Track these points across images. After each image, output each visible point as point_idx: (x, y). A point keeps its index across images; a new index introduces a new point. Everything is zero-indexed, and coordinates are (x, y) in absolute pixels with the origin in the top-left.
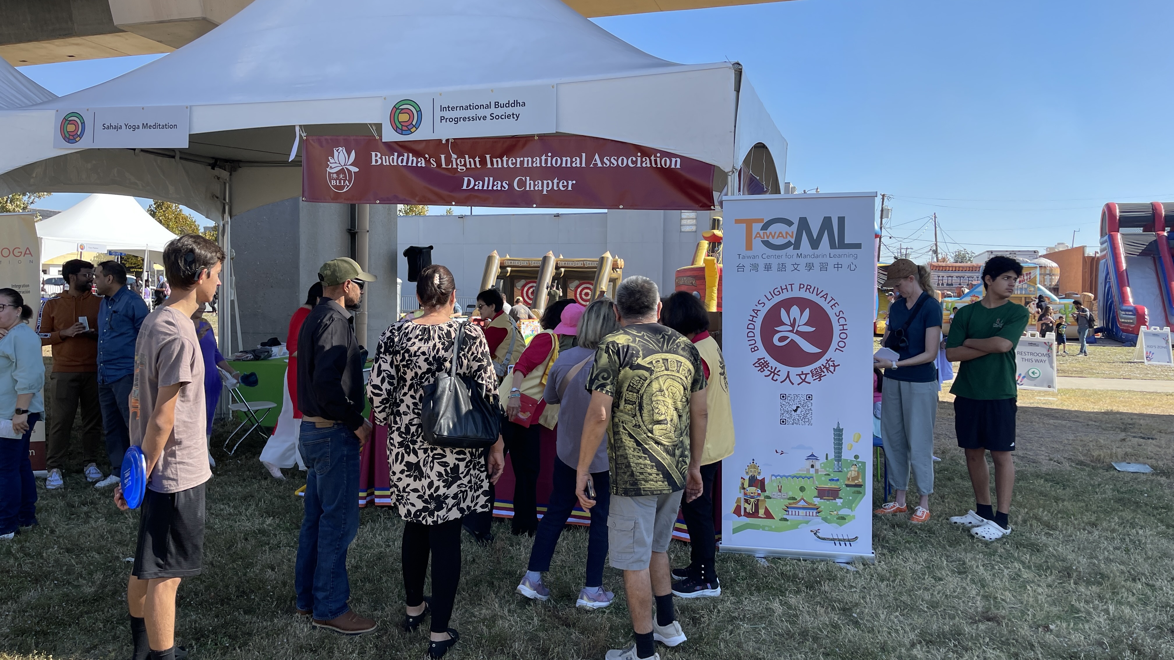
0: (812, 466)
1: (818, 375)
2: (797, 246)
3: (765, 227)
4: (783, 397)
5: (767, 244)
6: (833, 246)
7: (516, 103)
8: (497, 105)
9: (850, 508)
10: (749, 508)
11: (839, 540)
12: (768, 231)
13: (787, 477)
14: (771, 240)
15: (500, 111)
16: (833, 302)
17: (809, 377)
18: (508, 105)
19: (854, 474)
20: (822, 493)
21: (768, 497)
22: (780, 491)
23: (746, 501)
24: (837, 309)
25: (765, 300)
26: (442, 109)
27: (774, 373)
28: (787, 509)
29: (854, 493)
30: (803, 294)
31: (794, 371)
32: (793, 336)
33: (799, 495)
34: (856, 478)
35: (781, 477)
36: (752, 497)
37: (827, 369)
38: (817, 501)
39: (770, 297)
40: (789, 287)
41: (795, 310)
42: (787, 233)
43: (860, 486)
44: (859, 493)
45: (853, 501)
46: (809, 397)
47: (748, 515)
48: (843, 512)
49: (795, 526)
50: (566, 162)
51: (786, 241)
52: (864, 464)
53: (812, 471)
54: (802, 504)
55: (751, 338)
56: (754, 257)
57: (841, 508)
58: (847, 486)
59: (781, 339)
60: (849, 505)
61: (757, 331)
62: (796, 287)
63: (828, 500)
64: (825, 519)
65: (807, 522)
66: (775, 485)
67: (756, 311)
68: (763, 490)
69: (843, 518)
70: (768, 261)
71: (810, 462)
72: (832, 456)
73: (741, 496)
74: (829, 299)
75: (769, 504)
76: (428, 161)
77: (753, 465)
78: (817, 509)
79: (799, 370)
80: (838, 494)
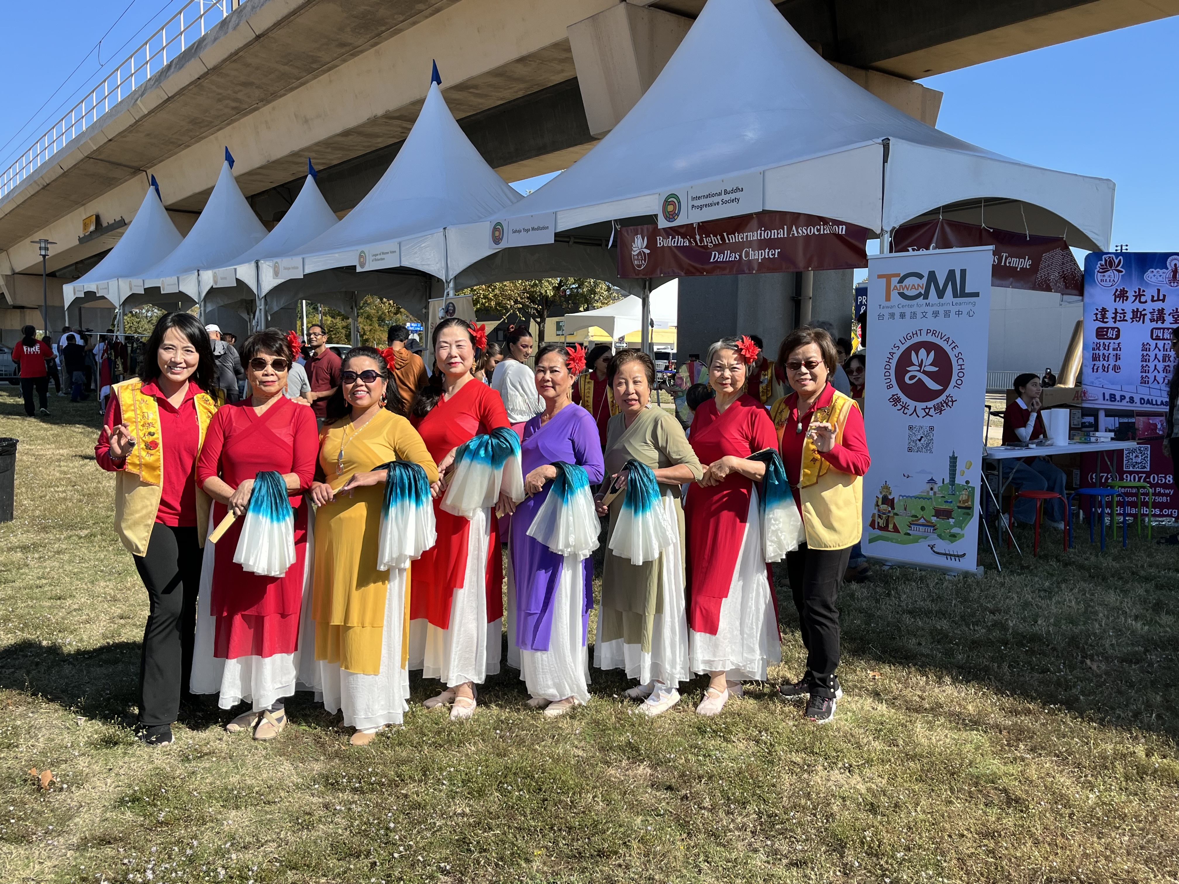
0: (932, 489)
1: (939, 409)
2: (926, 297)
3: (901, 281)
4: (910, 428)
5: (903, 295)
6: (955, 295)
7: (738, 190)
8: (726, 192)
9: (961, 527)
10: (882, 523)
11: (951, 555)
12: (903, 284)
13: (911, 497)
14: (906, 292)
15: (727, 197)
16: (954, 345)
17: (932, 410)
18: (733, 191)
19: (964, 497)
20: (940, 513)
21: (896, 514)
22: (905, 509)
23: (880, 516)
24: (956, 351)
25: (900, 344)
26: (693, 199)
27: (905, 407)
28: (910, 525)
29: (964, 514)
30: (930, 338)
31: (921, 405)
32: (920, 375)
33: (920, 514)
34: (966, 501)
35: (907, 497)
36: (884, 514)
37: (947, 404)
38: (934, 519)
39: (903, 341)
40: (918, 332)
41: (923, 352)
42: (918, 285)
43: (969, 508)
44: (968, 514)
45: (962, 522)
46: (932, 428)
47: (880, 528)
48: (955, 530)
49: (916, 541)
50: (774, 234)
51: (917, 292)
52: (973, 488)
53: (931, 493)
54: (922, 521)
55: (887, 376)
56: (892, 307)
57: (952, 527)
58: (959, 507)
59: (912, 378)
60: (960, 525)
61: (893, 371)
62: (924, 332)
63: (943, 519)
64: (940, 536)
65: (926, 538)
66: (902, 503)
67: (892, 354)
68: (893, 508)
69: (954, 536)
70: (902, 310)
71: (929, 486)
72: (947, 481)
73: (876, 512)
74: (950, 342)
75: (896, 520)
76: (690, 242)
77: (886, 487)
78: (933, 526)
79: (924, 405)
80: (951, 514)
